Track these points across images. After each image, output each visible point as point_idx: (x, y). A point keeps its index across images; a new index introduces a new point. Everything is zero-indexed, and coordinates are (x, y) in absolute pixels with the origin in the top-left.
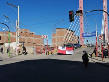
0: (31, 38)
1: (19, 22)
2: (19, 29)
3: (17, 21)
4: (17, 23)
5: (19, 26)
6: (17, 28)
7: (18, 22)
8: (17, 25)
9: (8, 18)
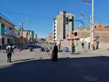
0: (107, 32)
1: (93, 17)
2: (93, 24)
3: (91, 16)
6: (91, 23)
7: (92, 17)
8: (92, 19)
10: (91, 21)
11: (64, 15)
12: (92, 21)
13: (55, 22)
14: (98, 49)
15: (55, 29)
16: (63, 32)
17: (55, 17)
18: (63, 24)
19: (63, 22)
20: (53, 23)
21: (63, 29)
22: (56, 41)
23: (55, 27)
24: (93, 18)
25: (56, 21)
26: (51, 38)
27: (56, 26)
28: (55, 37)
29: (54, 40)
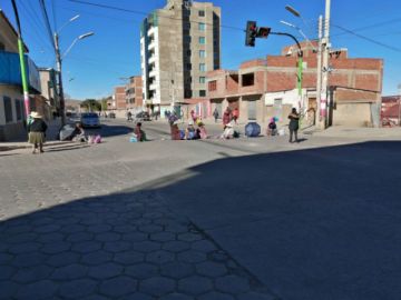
0: (343, 71)
1: (327, 21)
2: (329, 45)
3: (321, 17)
4: (320, 24)
5: (327, 34)
6: (324, 41)
7: (323, 20)
8: (323, 30)
9: (297, 15)
10: (320, 36)
11: (183, 7)
12: (323, 37)
13: (149, 33)
14: (330, 124)
15: (151, 61)
16: (181, 74)
17: (151, 16)
18: (181, 42)
19: (181, 37)
20: (142, 41)
21: (181, 61)
22: (156, 109)
23: (149, 53)
24: (327, 24)
25: (154, 31)
26: (133, 96)
27: (157, 50)
28: (151, 94)
29: (149, 102)
